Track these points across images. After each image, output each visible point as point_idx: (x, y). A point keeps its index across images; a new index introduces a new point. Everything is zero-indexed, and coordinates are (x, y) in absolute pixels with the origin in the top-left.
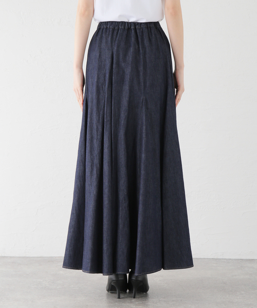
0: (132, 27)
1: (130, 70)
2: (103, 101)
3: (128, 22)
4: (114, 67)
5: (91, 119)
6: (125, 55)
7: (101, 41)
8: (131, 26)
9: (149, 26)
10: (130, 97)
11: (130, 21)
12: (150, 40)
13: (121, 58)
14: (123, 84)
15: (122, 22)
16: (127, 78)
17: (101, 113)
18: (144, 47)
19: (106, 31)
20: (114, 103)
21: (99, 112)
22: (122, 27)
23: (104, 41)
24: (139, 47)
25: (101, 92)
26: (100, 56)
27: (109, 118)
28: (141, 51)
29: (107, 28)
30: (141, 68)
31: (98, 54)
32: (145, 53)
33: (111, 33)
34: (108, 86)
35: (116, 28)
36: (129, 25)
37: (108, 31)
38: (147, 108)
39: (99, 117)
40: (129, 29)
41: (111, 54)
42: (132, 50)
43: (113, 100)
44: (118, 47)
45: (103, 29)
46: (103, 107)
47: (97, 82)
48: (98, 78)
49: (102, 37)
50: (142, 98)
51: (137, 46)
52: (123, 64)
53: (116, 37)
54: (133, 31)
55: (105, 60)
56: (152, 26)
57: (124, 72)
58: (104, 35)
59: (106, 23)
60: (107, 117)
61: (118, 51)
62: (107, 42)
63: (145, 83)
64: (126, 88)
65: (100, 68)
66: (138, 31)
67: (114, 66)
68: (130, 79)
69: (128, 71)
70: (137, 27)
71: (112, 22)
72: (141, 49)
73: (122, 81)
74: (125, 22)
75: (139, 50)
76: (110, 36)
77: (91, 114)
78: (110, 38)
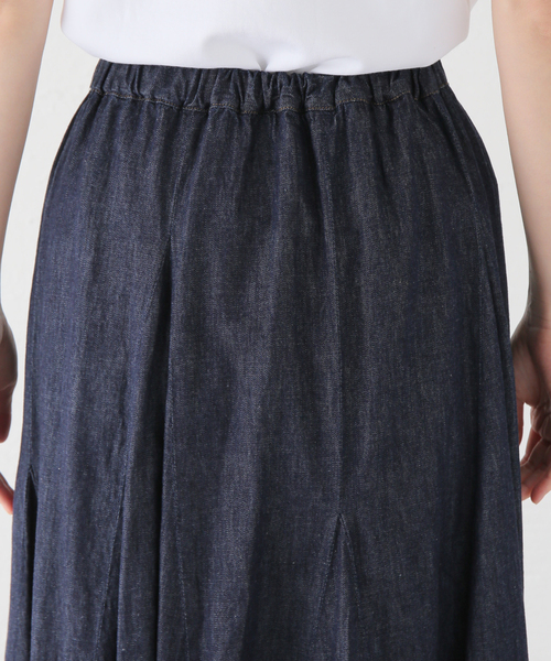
0: (284, 106)
1: (264, 369)
2: (113, 530)
3: (258, 75)
4: (173, 345)
5: (49, 623)
6: (239, 276)
7: (105, 183)
8: (275, 93)
9: (379, 94)
10: (262, 519)
11: (272, 67)
12: (384, 183)
13: (216, 292)
14: (224, 439)
15: (227, 74)
16: (249, 409)
17: (101, 592)
18: (347, 228)
19: (134, 123)
20: (173, 550)
21: (88, 591)
22: (226, 104)
23: (120, 182)
24: (318, 228)
25: (102, 473)
26: (96, 267)
27: (140, 635)
28: (331, 255)
29: (136, 102)
30: (329, 356)
31: (86, 260)
32: (352, 265)
33: (158, 136)
34: (140, 455)
35: (191, 106)
36: (268, 92)
37: (144, 121)
38: (359, 580)
39: (89, 620)
40: (265, 112)
41: (155, 263)
42: (276, 245)
43: (164, 533)
44: (199, 225)
45: (116, 109)
46: (109, 562)
47: (82, 419)
48: (87, 398)
49: (108, 156)
50: (331, 524)
51: (307, 221)
52: (225, 332)
53: (190, 163)
54: (287, 132)
55: (125, 296)
56: (400, 91)
57: (228, 374)
58: (119, 145)
59: (137, 73)
60: (128, 630)
61: (196, 247)
62: (134, 193)
63: (349, 436)
64: (242, 465)
65: (98, 340)
66: (316, 131)
67: (175, 338)
68: (264, 420)
69: (254, 371)
70: (311, 102)
71: (168, 72)
72: (329, 239)
73: (216, 423)
74: (241, 73)
75: (320, 247)
76: (155, 155)
77: (51, 590)
78: (153, 167)
